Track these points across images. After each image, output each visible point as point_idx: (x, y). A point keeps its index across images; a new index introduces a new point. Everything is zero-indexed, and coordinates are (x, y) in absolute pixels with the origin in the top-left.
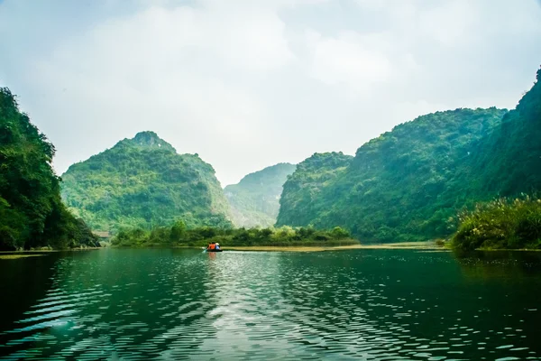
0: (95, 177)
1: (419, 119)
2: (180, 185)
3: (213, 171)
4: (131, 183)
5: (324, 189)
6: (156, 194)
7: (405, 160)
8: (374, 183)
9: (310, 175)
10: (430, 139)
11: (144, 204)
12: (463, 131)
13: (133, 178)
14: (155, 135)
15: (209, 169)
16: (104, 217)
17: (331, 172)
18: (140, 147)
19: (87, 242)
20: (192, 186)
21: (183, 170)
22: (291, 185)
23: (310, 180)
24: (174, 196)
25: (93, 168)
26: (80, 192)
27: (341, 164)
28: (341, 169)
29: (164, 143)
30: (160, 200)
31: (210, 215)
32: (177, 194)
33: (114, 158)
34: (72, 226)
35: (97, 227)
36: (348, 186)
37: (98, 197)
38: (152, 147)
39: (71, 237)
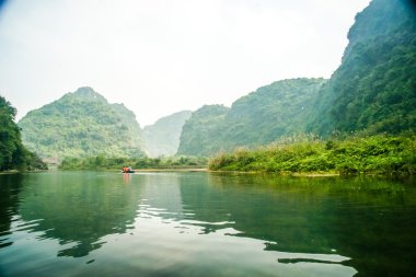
0: (47, 120)
1: (274, 84)
2: (109, 126)
3: (134, 116)
4: (74, 125)
5: (209, 130)
6: (92, 133)
7: (262, 112)
8: (242, 127)
9: (201, 120)
10: (280, 98)
11: (83, 140)
12: (301, 93)
13: (75, 121)
14: (91, 90)
15: (131, 115)
16: (54, 148)
17: (215, 118)
18: (80, 99)
19: (39, 167)
20: (118, 127)
21: (111, 116)
22: (187, 127)
23: (200, 123)
24: (105, 134)
25: (46, 114)
26: (36, 131)
27: (222, 113)
28: (222, 116)
29: (98, 95)
30: (94, 137)
31: (130, 148)
32: (107, 132)
33: (62, 106)
34: (29, 157)
35: (49, 156)
36: (225, 128)
37: (49, 135)
38: (89, 99)
39: (28, 164)
